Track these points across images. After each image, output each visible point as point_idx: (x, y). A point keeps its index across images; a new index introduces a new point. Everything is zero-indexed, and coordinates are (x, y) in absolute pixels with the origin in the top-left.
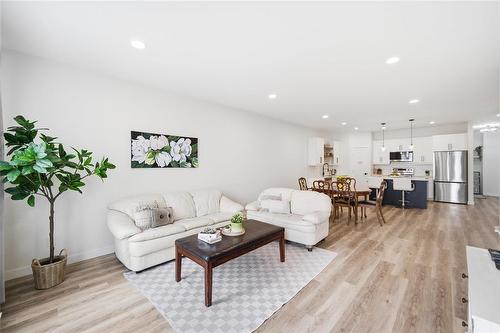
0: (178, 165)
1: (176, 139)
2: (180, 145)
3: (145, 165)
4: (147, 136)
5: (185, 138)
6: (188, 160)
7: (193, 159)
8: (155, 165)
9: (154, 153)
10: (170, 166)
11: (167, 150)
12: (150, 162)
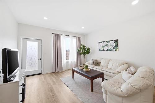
0: (110, 50)
1: (109, 42)
2: (110, 43)
3: (101, 50)
4: (101, 42)
5: (112, 41)
6: (114, 48)
7: (116, 48)
8: (104, 50)
9: (103, 47)
10: (107, 50)
11: (106, 45)
12: (102, 49)
